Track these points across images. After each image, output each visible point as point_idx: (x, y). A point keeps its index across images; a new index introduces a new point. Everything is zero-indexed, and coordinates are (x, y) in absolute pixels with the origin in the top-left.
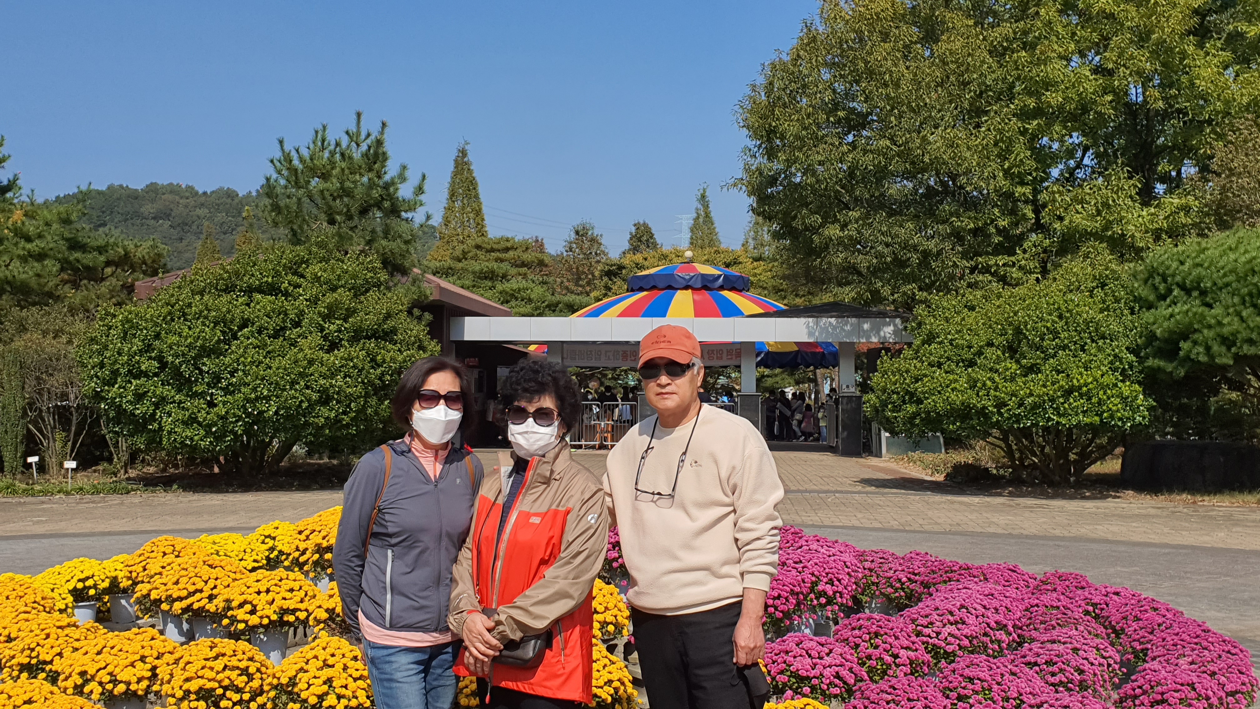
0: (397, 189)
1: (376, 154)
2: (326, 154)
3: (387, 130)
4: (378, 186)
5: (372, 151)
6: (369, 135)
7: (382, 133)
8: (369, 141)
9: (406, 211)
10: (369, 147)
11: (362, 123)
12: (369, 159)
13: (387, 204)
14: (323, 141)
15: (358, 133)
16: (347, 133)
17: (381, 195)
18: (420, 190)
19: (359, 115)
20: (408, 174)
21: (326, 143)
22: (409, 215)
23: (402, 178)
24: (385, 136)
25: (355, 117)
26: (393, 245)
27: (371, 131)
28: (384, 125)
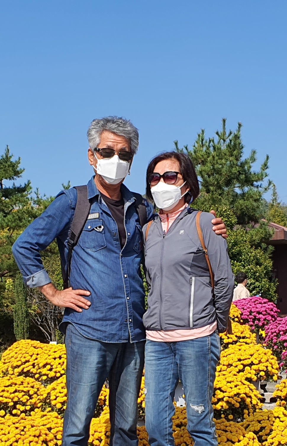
0: (250, 167)
1: (235, 145)
2: (205, 148)
3: (242, 128)
4: (237, 165)
5: (232, 143)
6: (231, 133)
7: (239, 131)
8: (231, 137)
9: (256, 181)
10: (231, 141)
11: (226, 126)
12: (231, 149)
13: (243, 177)
14: (202, 140)
15: (224, 133)
16: (217, 133)
17: (239, 171)
18: (265, 166)
19: (224, 121)
20: (256, 156)
21: (204, 142)
22: (259, 183)
23: (253, 159)
24: (241, 132)
25: (222, 122)
26: (247, 203)
27: (232, 130)
28: (240, 125)
